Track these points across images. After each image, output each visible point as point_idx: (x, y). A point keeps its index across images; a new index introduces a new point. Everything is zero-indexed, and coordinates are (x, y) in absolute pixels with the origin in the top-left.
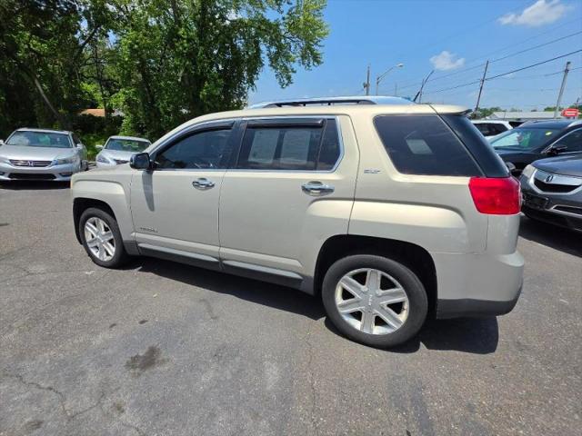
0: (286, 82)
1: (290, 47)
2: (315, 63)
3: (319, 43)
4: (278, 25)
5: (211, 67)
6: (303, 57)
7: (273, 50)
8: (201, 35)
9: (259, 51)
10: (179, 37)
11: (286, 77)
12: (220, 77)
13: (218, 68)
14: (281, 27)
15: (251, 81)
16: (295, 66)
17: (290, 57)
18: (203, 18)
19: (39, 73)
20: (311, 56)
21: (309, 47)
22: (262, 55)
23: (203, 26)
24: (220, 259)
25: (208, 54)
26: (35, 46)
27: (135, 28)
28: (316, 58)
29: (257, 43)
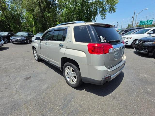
0: (104, 18)
1: (106, 8)
2: (114, 12)
3: (115, 6)
4: (103, 2)
5: (84, 16)
6: (110, 10)
7: (101, 9)
8: (82, 8)
9: (97, 10)
10: (76, 9)
11: (104, 16)
12: (86, 19)
13: (85, 16)
14: (104, 2)
15: (94, 19)
16: (107, 13)
17: (105, 11)
18: (83, 3)
19: (48, 21)
20: (112, 9)
21: (112, 7)
22: (98, 11)
23: (82, 5)
24: (49, 61)
25: (83, 12)
26: (48, 15)
27: (67, 8)
28: (114, 10)
29: (96, 8)
